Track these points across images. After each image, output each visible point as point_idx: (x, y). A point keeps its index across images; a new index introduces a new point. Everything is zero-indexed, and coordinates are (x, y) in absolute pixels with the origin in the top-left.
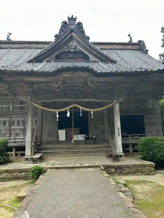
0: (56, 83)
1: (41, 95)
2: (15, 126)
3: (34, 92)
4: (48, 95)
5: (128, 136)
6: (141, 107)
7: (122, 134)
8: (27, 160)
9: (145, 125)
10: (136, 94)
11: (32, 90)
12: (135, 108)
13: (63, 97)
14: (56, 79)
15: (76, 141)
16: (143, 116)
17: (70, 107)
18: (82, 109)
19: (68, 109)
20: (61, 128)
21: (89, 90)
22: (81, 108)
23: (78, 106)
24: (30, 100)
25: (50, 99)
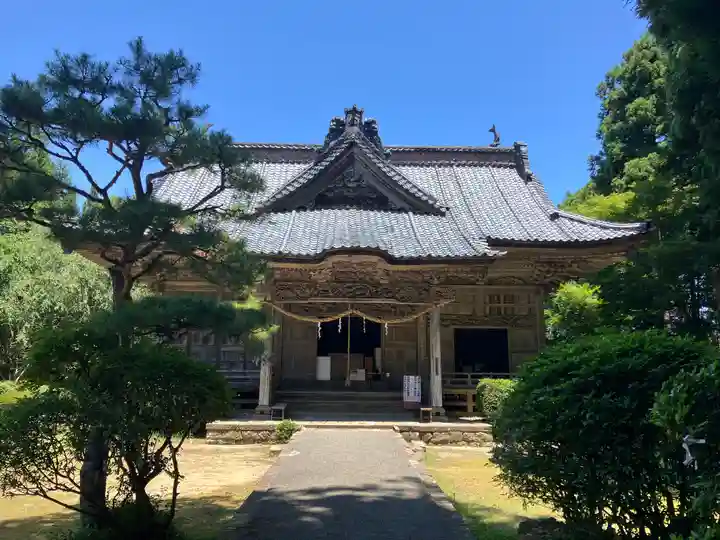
1: (290, 289)
5: (467, 377)
6: (503, 312)
7: (442, 371)
8: (262, 413)
9: (509, 353)
10: (490, 282)
12: (488, 311)
13: (332, 294)
14: (321, 265)
15: (353, 382)
16: (505, 331)
17: (343, 314)
18: (366, 320)
19: (338, 320)
20: (322, 352)
22: (366, 316)
23: (359, 313)
24: (269, 299)
25: (306, 298)
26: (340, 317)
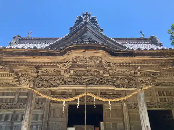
0: (64, 65)
1: (47, 81)
2: (19, 122)
3: (39, 77)
4: (54, 81)
11: (36, 75)
13: (73, 83)
14: (65, 59)
17: (80, 96)
18: (96, 99)
19: (77, 99)
21: (105, 75)
22: (95, 97)
23: (91, 95)
24: (32, 86)
25: (56, 86)
26: (78, 97)
